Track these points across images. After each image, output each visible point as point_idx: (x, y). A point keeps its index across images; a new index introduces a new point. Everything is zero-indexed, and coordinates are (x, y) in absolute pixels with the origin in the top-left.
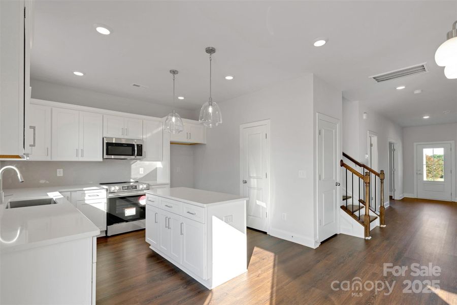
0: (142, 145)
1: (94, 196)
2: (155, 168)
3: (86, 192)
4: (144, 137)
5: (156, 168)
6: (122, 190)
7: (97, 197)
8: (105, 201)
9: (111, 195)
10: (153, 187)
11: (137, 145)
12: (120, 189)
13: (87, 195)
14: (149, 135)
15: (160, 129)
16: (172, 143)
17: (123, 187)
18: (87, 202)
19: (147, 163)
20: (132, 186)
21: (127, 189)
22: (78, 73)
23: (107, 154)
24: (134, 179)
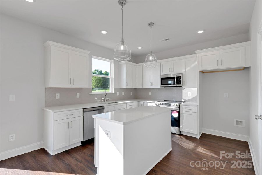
0: (181, 77)
3: (148, 103)
4: (184, 70)
12: (161, 104)
14: (188, 69)
15: (197, 62)
19: (193, 89)
20: (168, 104)
21: (165, 105)
22: (140, 48)
23: (162, 84)
24: (184, 100)
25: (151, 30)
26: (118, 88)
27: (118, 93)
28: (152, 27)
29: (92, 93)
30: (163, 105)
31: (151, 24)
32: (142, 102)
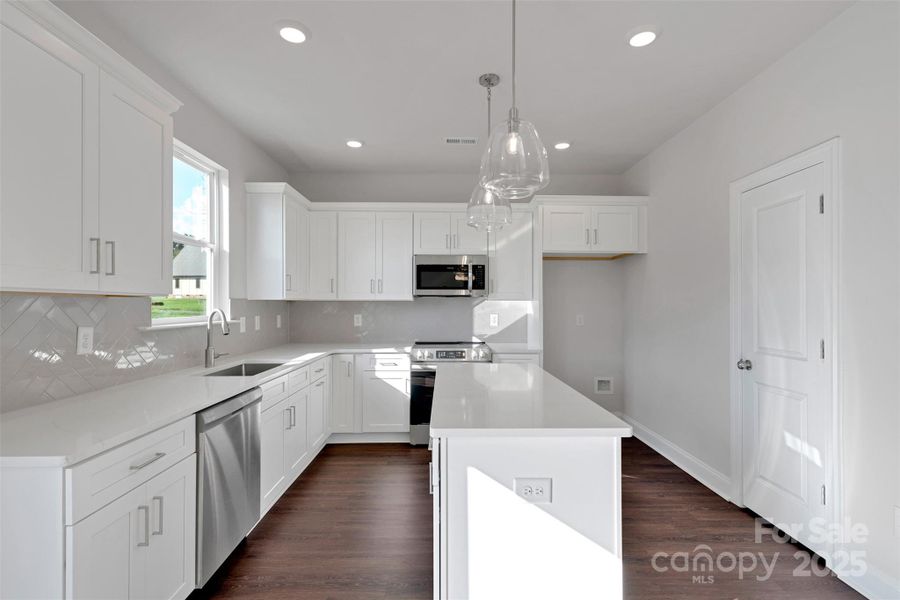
0: (483, 267)
1: (389, 364)
2: (522, 315)
3: (377, 356)
4: (491, 248)
5: (526, 316)
6: (435, 359)
7: (395, 368)
8: (408, 376)
9: (417, 367)
10: (502, 356)
11: (475, 267)
12: (431, 356)
13: (378, 361)
14: (501, 244)
15: (528, 227)
16: (547, 258)
17: (437, 352)
18: (378, 375)
19: (506, 304)
20: (455, 352)
21: (445, 357)
22: (355, 144)
23: (419, 287)
24: (478, 337)
25: (489, 99)
26: (242, 297)
27: (242, 321)
28: (492, 88)
29: (153, 327)
30: (437, 357)
31: (489, 81)
32: (347, 354)
